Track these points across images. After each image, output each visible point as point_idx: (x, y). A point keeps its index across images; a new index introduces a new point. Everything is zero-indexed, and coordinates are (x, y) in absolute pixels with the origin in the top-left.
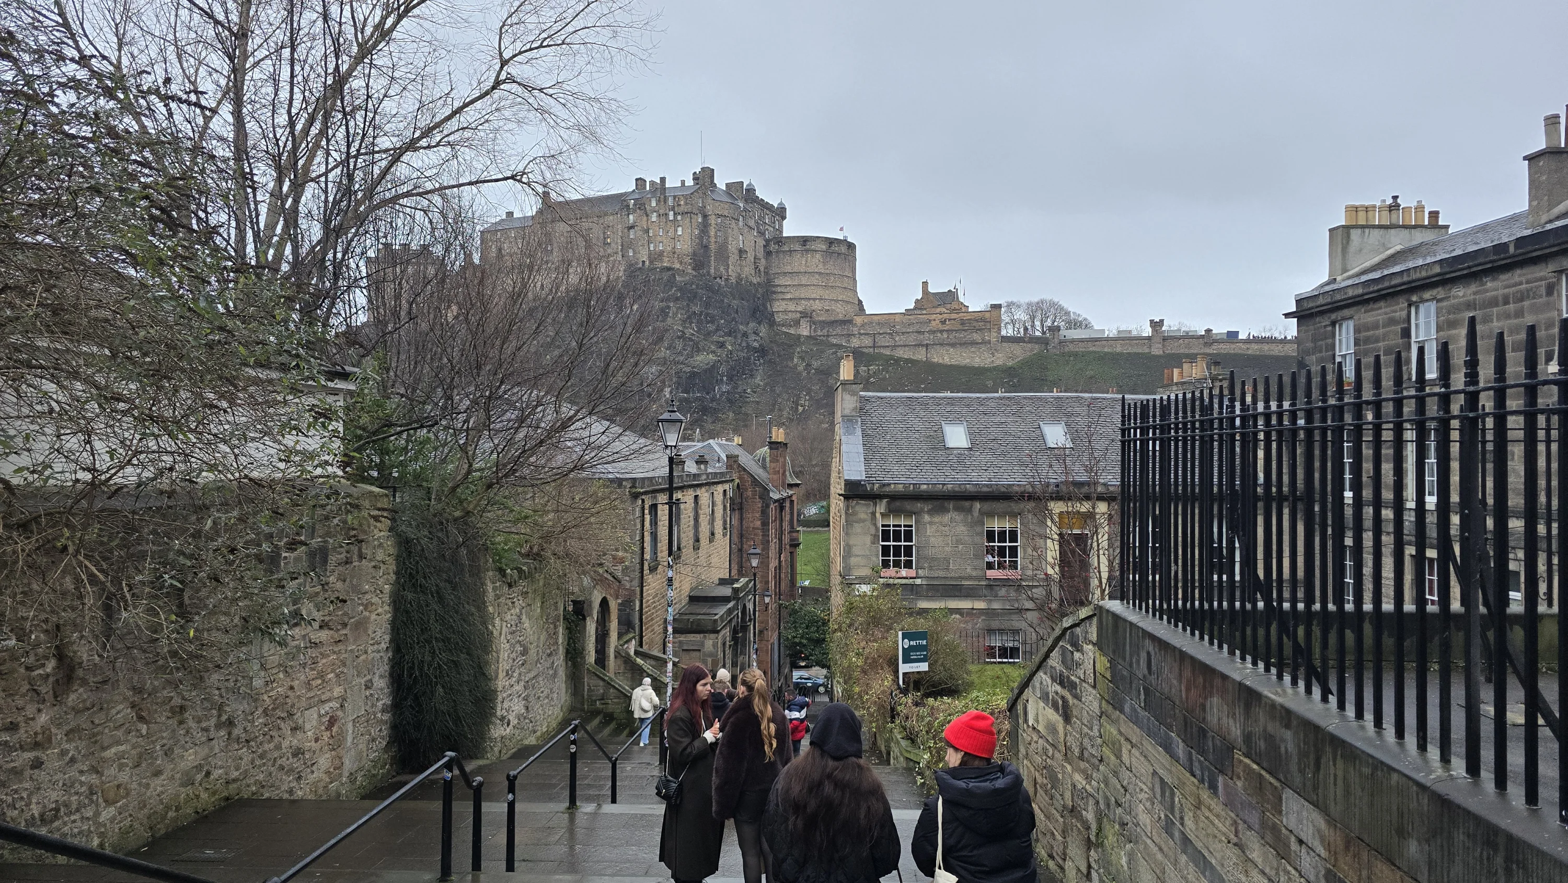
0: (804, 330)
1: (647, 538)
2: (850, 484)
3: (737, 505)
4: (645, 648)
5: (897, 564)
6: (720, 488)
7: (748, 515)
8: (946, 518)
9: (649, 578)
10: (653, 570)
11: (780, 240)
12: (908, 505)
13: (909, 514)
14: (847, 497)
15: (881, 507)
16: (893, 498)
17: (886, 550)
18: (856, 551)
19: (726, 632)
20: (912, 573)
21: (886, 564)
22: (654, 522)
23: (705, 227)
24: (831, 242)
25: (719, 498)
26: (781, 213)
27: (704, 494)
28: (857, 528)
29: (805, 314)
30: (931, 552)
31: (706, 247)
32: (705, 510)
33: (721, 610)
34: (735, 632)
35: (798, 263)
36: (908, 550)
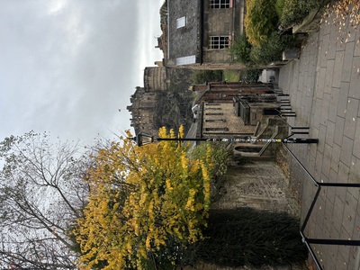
0: (169, 81)
1: (217, 132)
2: (197, 62)
3: (211, 101)
4: (254, 132)
5: (227, 43)
6: (205, 106)
7: (214, 97)
8: (210, 24)
9: (230, 131)
10: (228, 129)
11: (145, 88)
12: (205, 39)
13: (209, 39)
14: (202, 62)
15: (206, 49)
16: (202, 45)
17: (222, 47)
18: (221, 58)
19: (250, 105)
20: (230, 37)
21: (227, 47)
22: (212, 129)
23: (142, 108)
24: (145, 74)
25: (208, 107)
26: (138, 88)
27: (206, 112)
28: (213, 58)
29: (165, 81)
30: (222, 30)
31: (148, 108)
32: (211, 111)
33: (243, 106)
34: (250, 102)
35: (151, 83)
36: (222, 38)
